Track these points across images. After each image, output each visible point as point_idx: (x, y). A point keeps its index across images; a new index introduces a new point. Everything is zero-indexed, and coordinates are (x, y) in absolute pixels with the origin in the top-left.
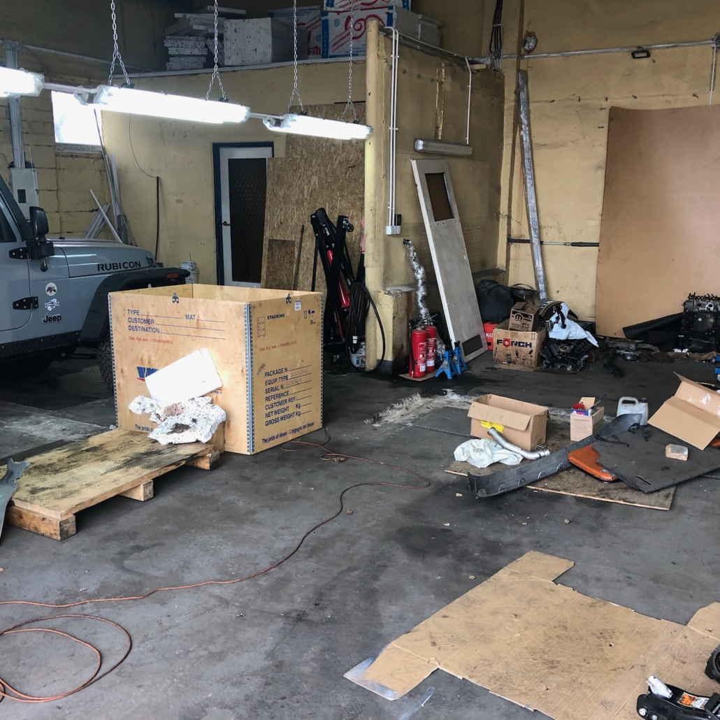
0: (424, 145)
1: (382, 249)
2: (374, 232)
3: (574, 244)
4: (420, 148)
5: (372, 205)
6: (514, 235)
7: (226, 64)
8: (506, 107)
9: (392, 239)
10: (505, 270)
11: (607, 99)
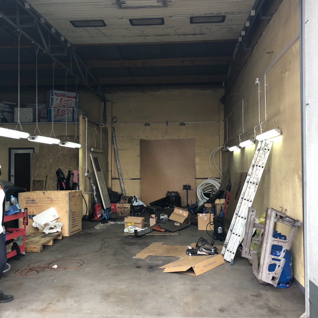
0: (93, 150)
1: (84, 180)
2: (82, 175)
3: (132, 179)
4: (92, 150)
5: (82, 167)
6: (113, 177)
7: (15, 122)
8: (109, 138)
9: (86, 177)
10: (111, 188)
11: (139, 137)
